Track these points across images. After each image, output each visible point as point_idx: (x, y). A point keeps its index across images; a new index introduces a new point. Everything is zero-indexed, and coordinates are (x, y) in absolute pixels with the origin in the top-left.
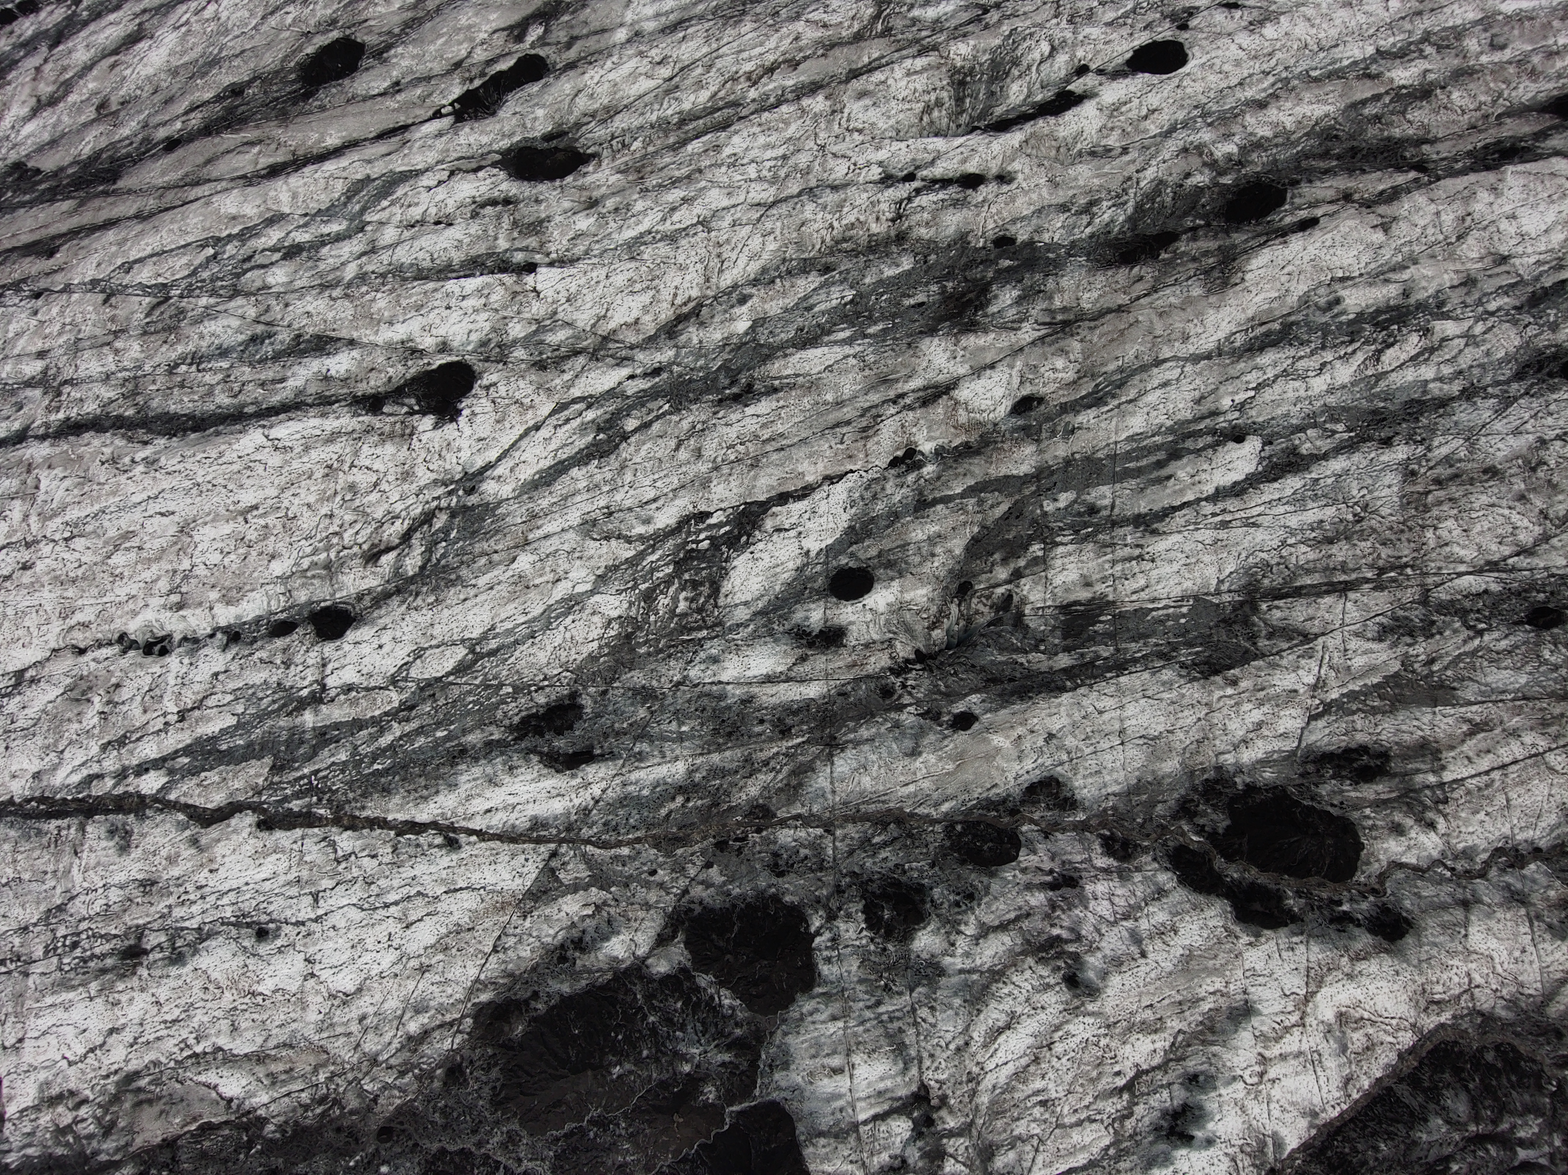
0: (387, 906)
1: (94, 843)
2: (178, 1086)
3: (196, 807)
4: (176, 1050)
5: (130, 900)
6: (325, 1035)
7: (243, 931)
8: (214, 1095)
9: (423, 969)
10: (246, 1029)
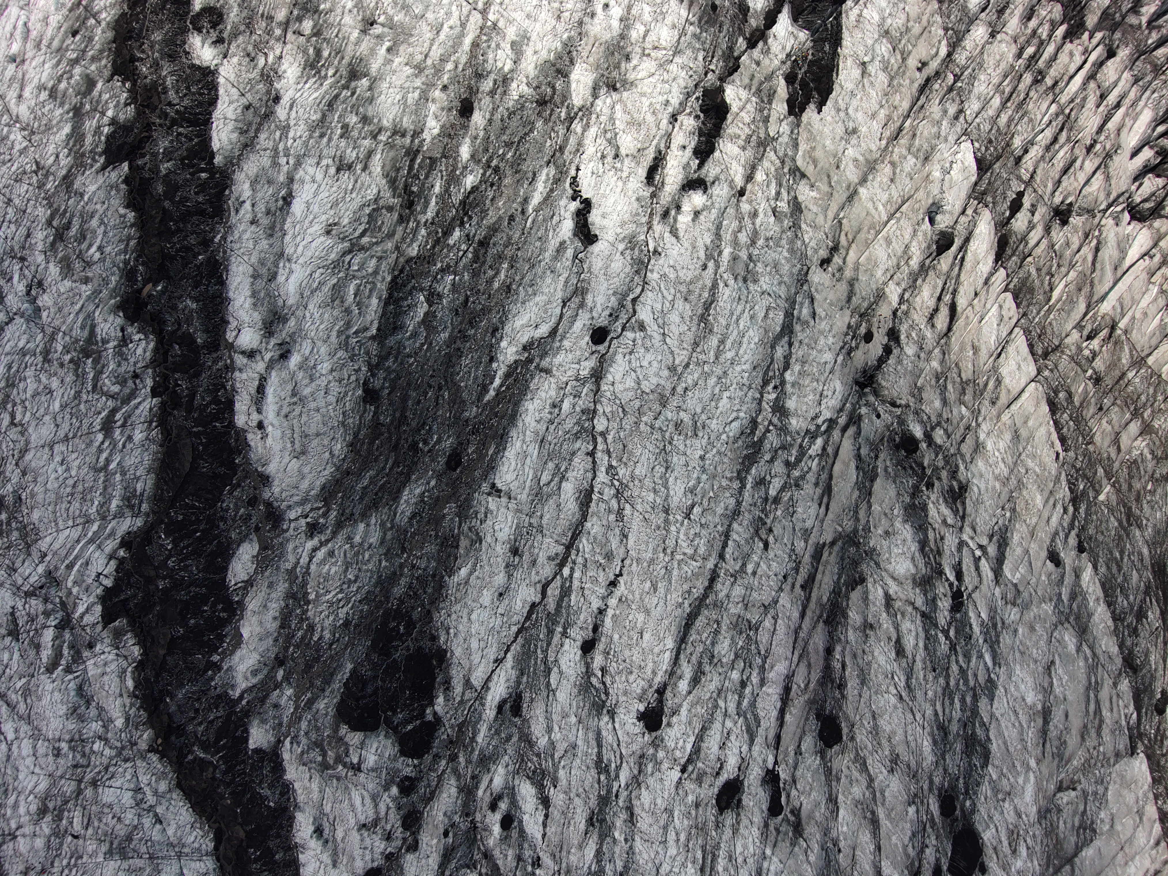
0: (489, 635)
1: (556, 548)
2: (471, 555)
3: (550, 583)
4: (481, 558)
5: (533, 555)
6: (463, 604)
7: (504, 588)
8: (464, 565)
9: (465, 640)
10: (476, 581)
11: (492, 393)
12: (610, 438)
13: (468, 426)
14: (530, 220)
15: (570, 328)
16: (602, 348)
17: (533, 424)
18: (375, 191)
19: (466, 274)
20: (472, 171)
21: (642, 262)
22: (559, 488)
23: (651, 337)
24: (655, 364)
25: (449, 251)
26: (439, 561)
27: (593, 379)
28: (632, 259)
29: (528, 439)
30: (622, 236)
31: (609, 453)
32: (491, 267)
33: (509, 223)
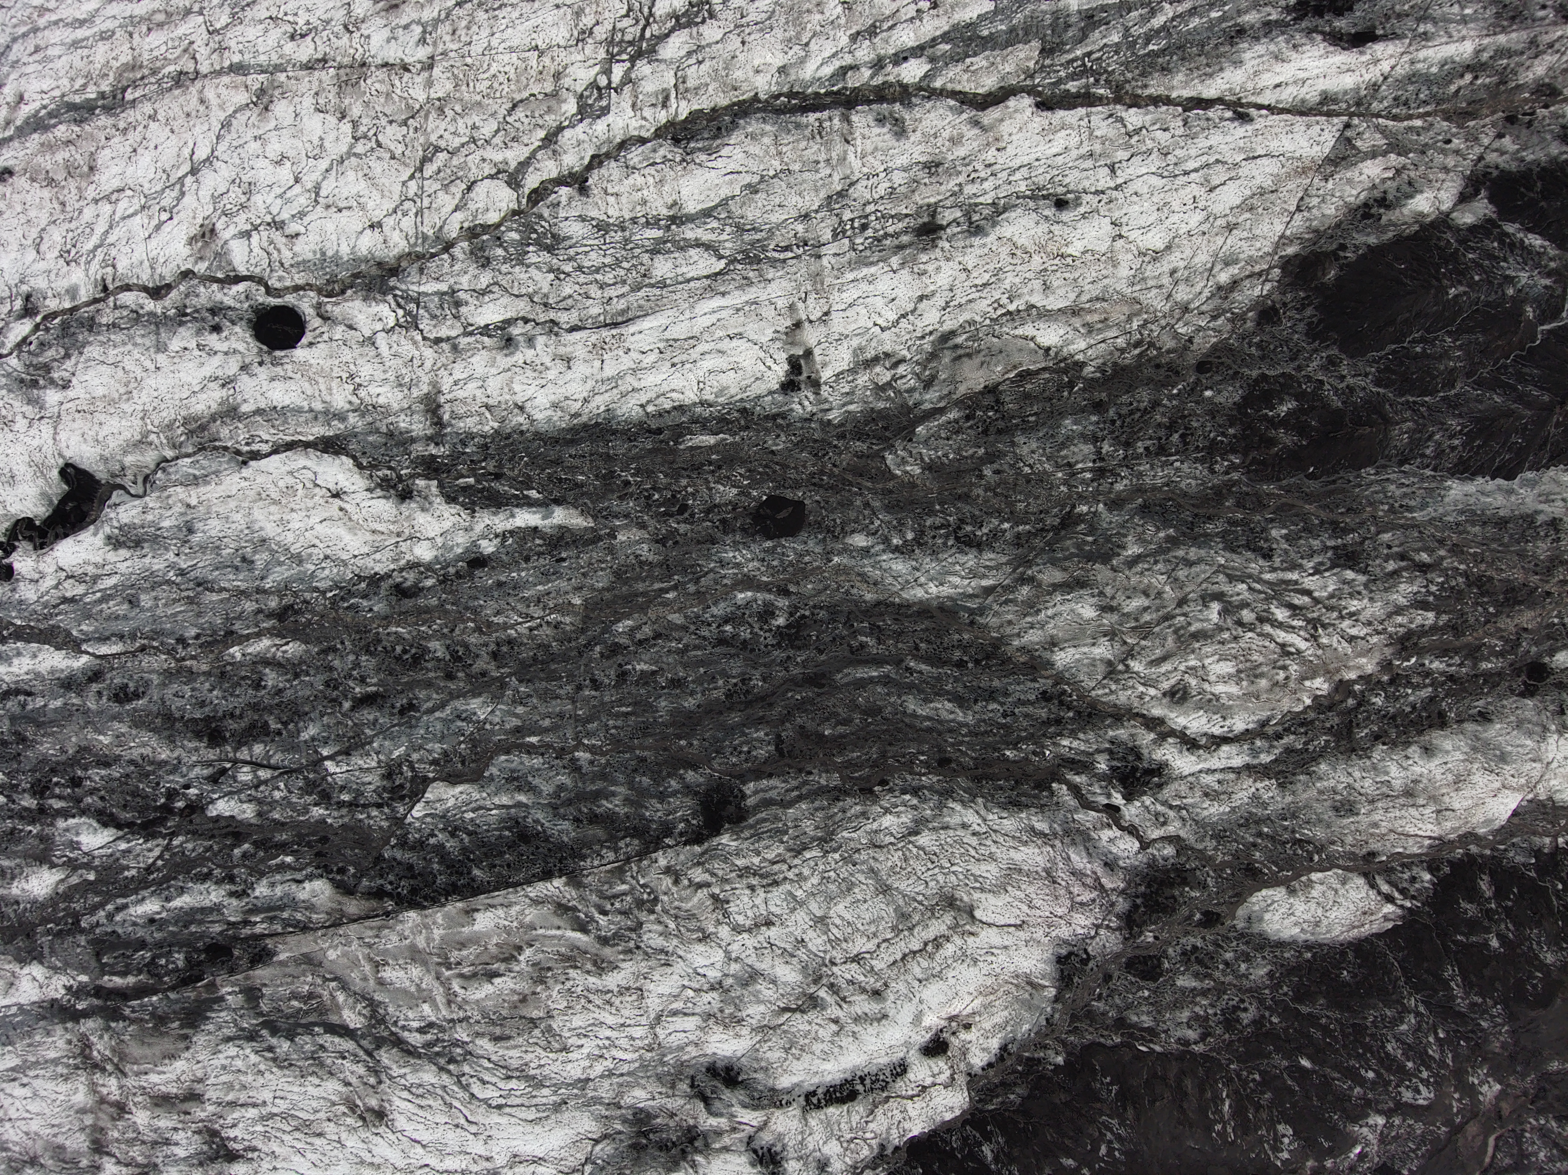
0: (1186, 173)
1: (866, 131)
2: (995, 340)
3: (965, 94)
4: (990, 309)
5: (915, 181)
6: (1137, 288)
7: (1041, 203)
8: (1032, 345)
9: (1230, 228)
10: (1059, 287)
11: (560, 516)
12: (514, 155)
13: (674, 532)
14: (104, 650)
15: (299, 411)
16: (306, 305)
17: (580, 369)
18: (232, 1050)
19: (305, 736)
20: (75, 846)
21: (65, 327)
22: (707, 213)
23: (216, 199)
24: (274, 148)
25: (273, 804)
26: (1058, 415)
27: (393, 282)
28: (67, 356)
29: (627, 362)
30: (29, 410)
31: (551, 139)
32: (258, 685)
33: (137, 696)
